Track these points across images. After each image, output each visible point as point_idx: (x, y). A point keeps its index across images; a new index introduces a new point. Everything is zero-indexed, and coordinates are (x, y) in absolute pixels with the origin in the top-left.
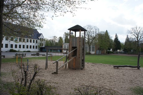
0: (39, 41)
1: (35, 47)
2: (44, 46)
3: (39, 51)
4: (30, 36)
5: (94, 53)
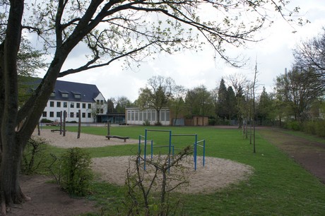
0: (93, 105)
1: (87, 115)
2: (105, 113)
3: (94, 123)
4: (79, 97)
5: (168, 123)
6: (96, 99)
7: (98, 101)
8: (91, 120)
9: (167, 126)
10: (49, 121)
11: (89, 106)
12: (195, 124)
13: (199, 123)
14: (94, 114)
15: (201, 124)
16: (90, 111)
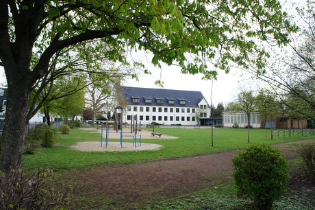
1: (191, 119)
2: (208, 116)
3: (198, 125)
4: (184, 103)
5: (259, 125)
6: (199, 104)
7: (202, 106)
8: (195, 123)
9: (259, 128)
10: (158, 124)
11: (193, 111)
12: (289, 126)
13: (294, 126)
14: (198, 118)
15: (297, 127)
16: (194, 115)
